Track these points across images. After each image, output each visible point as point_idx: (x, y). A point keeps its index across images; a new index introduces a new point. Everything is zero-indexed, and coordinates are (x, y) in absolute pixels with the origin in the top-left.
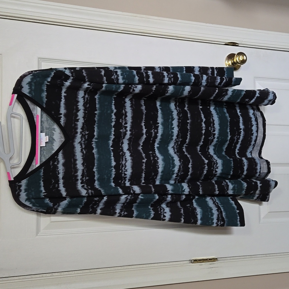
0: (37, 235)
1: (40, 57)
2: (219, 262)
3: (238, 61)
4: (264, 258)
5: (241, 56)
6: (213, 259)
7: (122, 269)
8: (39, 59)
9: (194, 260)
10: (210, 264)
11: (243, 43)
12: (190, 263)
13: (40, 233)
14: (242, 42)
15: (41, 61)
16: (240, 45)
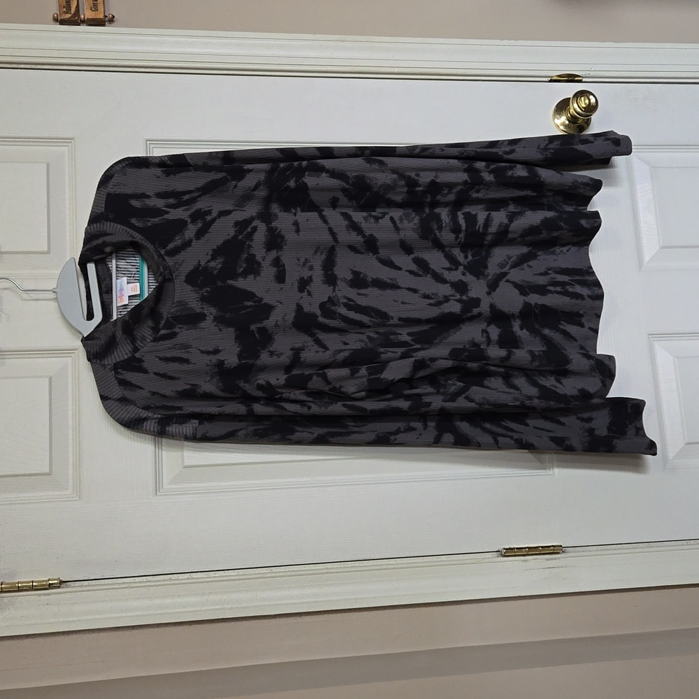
0: (156, 494)
1: (149, 138)
2: (568, 555)
3: (579, 110)
4: (681, 548)
5: (582, 98)
6: (553, 546)
7: (341, 568)
8: (148, 142)
9: (507, 549)
10: (547, 560)
11: (592, 74)
12: (498, 557)
13: (161, 491)
14: (589, 72)
15: (152, 146)
16: (584, 80)
